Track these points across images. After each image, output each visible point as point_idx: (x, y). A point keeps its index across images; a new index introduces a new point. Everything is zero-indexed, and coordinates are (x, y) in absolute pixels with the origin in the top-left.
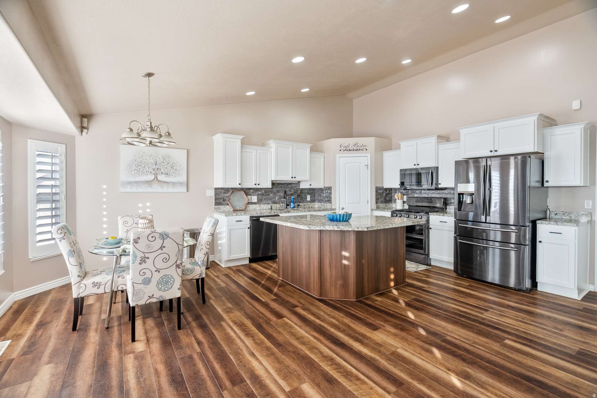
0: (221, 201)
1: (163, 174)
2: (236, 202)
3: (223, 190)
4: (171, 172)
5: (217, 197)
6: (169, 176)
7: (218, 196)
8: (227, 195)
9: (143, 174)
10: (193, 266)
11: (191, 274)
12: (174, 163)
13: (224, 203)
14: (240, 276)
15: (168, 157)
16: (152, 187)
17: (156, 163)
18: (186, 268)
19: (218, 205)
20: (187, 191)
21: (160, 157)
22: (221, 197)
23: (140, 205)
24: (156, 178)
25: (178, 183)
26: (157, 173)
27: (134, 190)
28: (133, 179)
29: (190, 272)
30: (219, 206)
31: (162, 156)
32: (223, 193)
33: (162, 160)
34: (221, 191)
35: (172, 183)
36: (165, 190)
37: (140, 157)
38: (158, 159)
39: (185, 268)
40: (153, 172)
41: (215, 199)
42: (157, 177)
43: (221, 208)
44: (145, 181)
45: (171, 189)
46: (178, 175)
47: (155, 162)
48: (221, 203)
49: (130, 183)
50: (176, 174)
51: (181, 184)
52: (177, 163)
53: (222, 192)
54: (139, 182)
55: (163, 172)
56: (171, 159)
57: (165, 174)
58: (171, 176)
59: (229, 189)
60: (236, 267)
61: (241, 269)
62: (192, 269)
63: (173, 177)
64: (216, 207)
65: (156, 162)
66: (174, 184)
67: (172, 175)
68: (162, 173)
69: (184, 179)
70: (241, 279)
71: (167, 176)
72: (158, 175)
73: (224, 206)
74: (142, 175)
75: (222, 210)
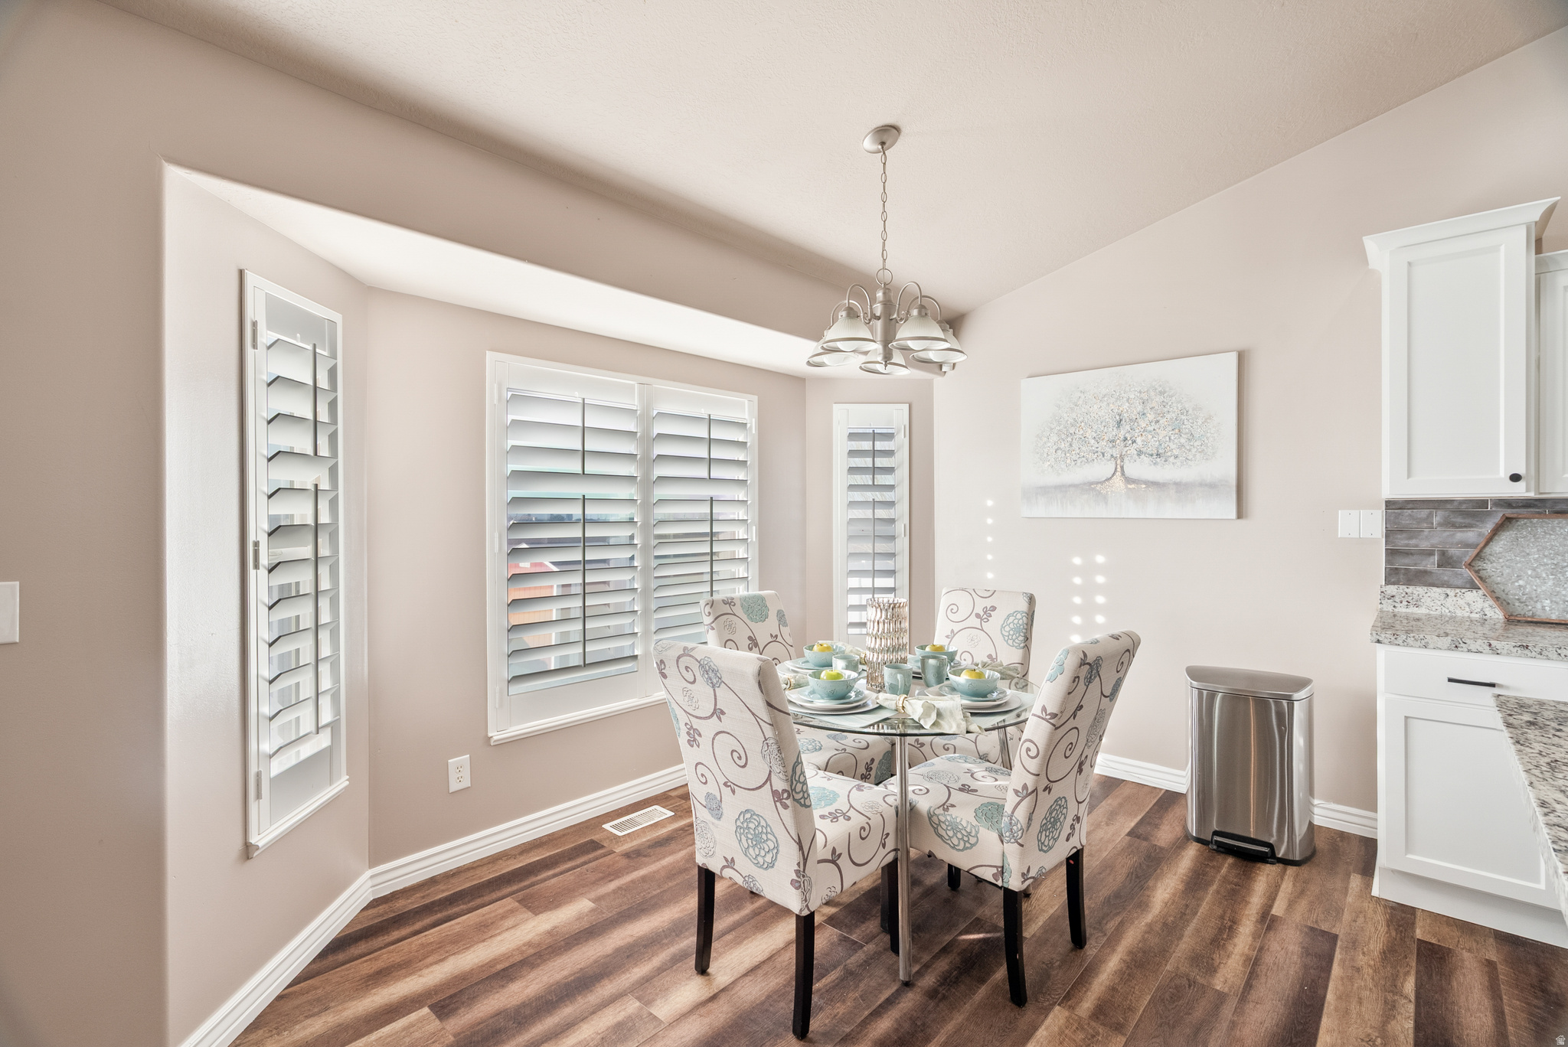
0: (1431, 564)
1: (1143, 456)
2: (1538, 577)
3: (1440, 513)
4: (1171, 444)
5: (1402, 542)
6: (1166, 461)
7: (1410, 538)
8: (1470, 535)
9: (1079, 461)
10: (975, 823)
11: (965, 848)
12: (1184, 411)
13: (1446, 574)
14: (1393, 987)
15: (1162, 393)
16: (1106, 503)
17: (1121, 420)
18: (948, 818)
19: (1409, 582)
20: (1240, 514)
21: (1132, 396)
22: (1424, 545)
23: (1077, 561)
24: (1119, 469)
25: (1201, 485)
26: (1124, 453)
27: (1056, 511)
28: (1052, 479)
29: (962, 839)
30: (1411, 589)
31: (1140, 392)
32: (1440, 524)
33: (1140, 408)
34: (1430, 516)
35: (1177, 484)
36: (1151, 510)
37: (1072, 406)
38: (1127, 404)
39: (945, 816)
40: (1110, 451)
41: (1391, 553)
42: (1122, 467)
43: (1426, 600)
44: (1085, 484)
45: (1170, 510)
46: (1198, 455)
47: (1118, 417)
48: (1425, 572)
49: (1045, 491)
50: (1190, 450)
51: (1212, 487)
52: (1194, 409)
53: (1436, 520)
54: (1070, 486)
55: (1144, 450)
56: (1171, 396)
57: (1152, 455)
58: (1172, 459)
59: (1483, 503)
60: (1445, 930)
61: (1466, 955)
62: (969, 834)
63: (1179, 464)
64: (1392, 589)
65: (1120, 415)
66: (1181, 488)
67: (1176, 457)
68: (1140, 453)
69: (1225, 467)
70: (1370, 1010)
71: (1158, 460)
72: (1126, 460)
73: (1448, 591)
74: (1078, 464)
75: (1428, 608)
